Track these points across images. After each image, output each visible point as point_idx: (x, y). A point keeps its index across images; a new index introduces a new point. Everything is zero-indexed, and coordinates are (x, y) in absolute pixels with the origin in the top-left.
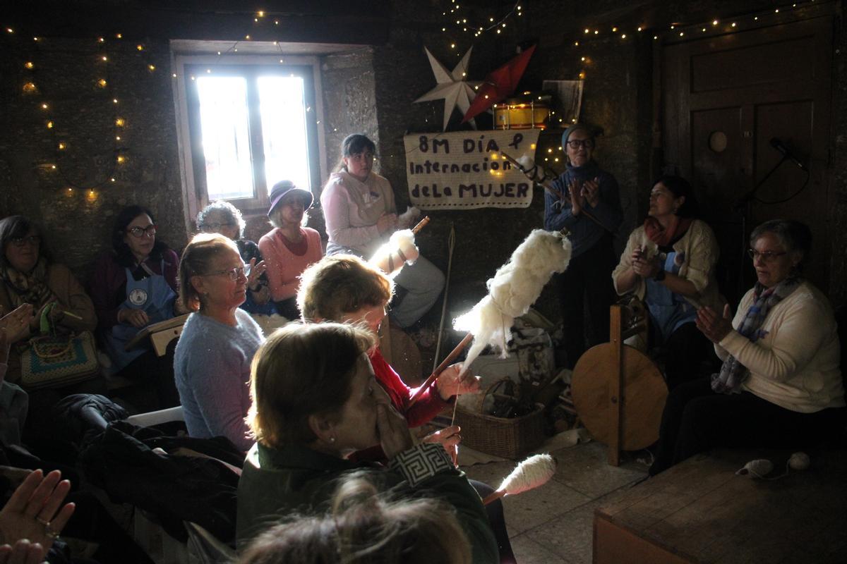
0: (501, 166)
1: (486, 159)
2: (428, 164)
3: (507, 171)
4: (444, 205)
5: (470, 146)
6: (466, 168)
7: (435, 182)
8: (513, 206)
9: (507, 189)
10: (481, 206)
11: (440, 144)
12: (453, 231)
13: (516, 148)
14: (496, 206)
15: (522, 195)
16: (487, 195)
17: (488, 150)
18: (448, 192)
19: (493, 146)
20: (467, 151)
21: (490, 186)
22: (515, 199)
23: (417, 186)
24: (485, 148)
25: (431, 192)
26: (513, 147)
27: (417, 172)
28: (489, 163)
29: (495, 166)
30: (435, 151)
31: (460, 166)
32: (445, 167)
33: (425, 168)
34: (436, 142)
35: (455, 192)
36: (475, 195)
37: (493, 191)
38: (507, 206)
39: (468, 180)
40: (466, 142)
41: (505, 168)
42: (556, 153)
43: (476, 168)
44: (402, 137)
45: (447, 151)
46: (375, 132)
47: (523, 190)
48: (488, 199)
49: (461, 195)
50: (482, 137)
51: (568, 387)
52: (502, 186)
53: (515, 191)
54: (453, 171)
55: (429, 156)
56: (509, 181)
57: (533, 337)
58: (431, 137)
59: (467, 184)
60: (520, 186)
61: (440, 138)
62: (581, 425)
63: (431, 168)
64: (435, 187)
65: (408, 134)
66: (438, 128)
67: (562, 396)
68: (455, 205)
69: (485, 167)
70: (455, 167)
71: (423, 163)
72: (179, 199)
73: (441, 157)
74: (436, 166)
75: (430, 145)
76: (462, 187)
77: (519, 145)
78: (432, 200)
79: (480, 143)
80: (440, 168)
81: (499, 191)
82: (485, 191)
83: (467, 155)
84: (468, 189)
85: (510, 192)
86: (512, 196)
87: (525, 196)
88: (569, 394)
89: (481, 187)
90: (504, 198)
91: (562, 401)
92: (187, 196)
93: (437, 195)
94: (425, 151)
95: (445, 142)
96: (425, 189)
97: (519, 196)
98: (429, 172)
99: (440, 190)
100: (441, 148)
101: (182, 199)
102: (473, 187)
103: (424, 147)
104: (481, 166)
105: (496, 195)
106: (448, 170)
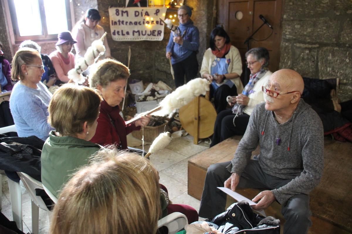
0: (150, 23)
1: (144, 20)
2: (119, 21)
3: (153, 25)
4: (126, 39)
5: (137, 14)
6: (135, 23)
7: (122, 29)
8: (155, 40)
9: (153, 33)
10: (142, 40)
11: (125, 12)
12: (130, 50)
13: (157, 15)
14: (148, 40)
15: (159, 35)
16: (145, 35)
17: (145, 16)
18: (128, 33)
19: (147, 14)
20: (136, 16)
21: (146, 31)
22: (156, 37)
23: (115, 31)
24: (144, 15)
25: (120, 33)
26: (156, 15)
27: (115, 24)
28: (145, 21)
29: (148, 22)
30: (122, 15)
31: (133, 22)
32: (127, 23)
33: (118, 23)
34: (123, 12)
35: (131, 33)
36: (139, 35)
37: (147, 33)
38: (153, 40)
39: (136, 28)
40: (136, 12)
41: (152, 23)
42: (173, 18)
43: (140, 23)
44: (108, 9)
45: (128, 15)
46: (96, 6)
47: (159, 33)
48: (145, 37)
49: (133, 35)
50: (143, 10)
51: (177, 114)
52: (151, 31)
53: (156, 33)
54: (130, 24)
55: (120, 18)
56: (154, 29)
57: (163, 94)
58: (120, 9)
59: (136, 30)
60: (158, 31)
61: (125, 9)
62: (183, 129)
63: (121, 23)
64: (122, 31)
65: (111, 7)
66: (123, 5)
67: (175, 117)
68: (131, 39)
69: (144, 23)
70: (131, 23)
71: (117, 20)
72: (6, 34)
73: (125, 18)
74: (123, 22)
75: (120, 13)
76: (134, 32)
77: (158, 14)
78: (121, 36)
79: (142, 13)
80: (125, 23)
81: (149, 33)
82: (144, 33)
83: (136, 18)
84: (136, 32)
85: (154, 34)
86: (155, 35)
87: (160, 35)
88: (178, 116)
89: (142, 32)
90: (152, 37)
91: (175, 120)
92: (9, 33)
93: (123, 35)
94: (118, 15)
95: (127, 12)
96: (118, 32)
97: (158, 35)
98: (119, 24)
99: (125, 33)
100: (125, 15)
101: (7, 34)
102: (138, 31)
103: (117, 14)
104: (142, 23)
105: (148, 35)
106: (128, 24)
